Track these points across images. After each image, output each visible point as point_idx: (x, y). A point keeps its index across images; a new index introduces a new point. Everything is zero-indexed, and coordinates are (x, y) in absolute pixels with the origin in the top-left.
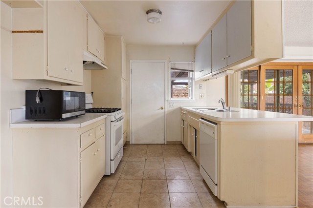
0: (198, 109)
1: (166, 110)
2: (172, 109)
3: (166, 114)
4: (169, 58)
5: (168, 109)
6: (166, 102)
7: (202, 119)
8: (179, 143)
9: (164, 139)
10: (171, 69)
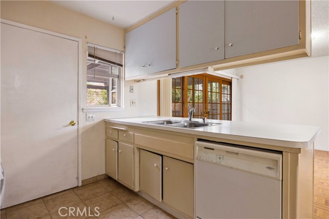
0: (148, 122)
1: (81, 126)
2: (90, 123)
3: (80, 132)
4: (86, 37)
5: (84, 124)
6: (80, 112)
7: (199, 140)
8: (103, 178)
9: (77, 178)
10: (90, 55)
